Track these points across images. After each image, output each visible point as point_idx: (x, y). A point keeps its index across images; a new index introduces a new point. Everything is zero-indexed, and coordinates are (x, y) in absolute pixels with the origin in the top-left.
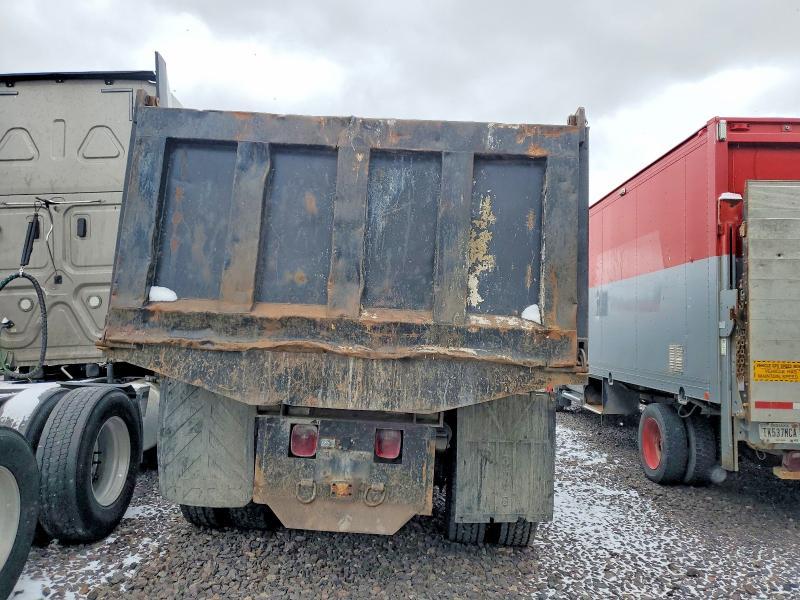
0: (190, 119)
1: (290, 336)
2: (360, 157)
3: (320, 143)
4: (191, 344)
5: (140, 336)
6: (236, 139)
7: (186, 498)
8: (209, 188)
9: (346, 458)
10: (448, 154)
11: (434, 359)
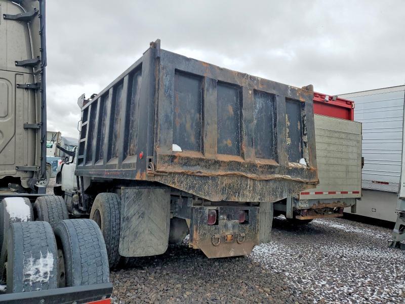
0: (184, 61)
1: (230, 170)
2: (250, 92)
3: (236, 83)
4: (193, 173)
5: (170, 169)
6: (205, 75)
7: (135, 253)
8: (190, 97)
9: (230, 224)
10: (278, 96)
11: (275, 180)
